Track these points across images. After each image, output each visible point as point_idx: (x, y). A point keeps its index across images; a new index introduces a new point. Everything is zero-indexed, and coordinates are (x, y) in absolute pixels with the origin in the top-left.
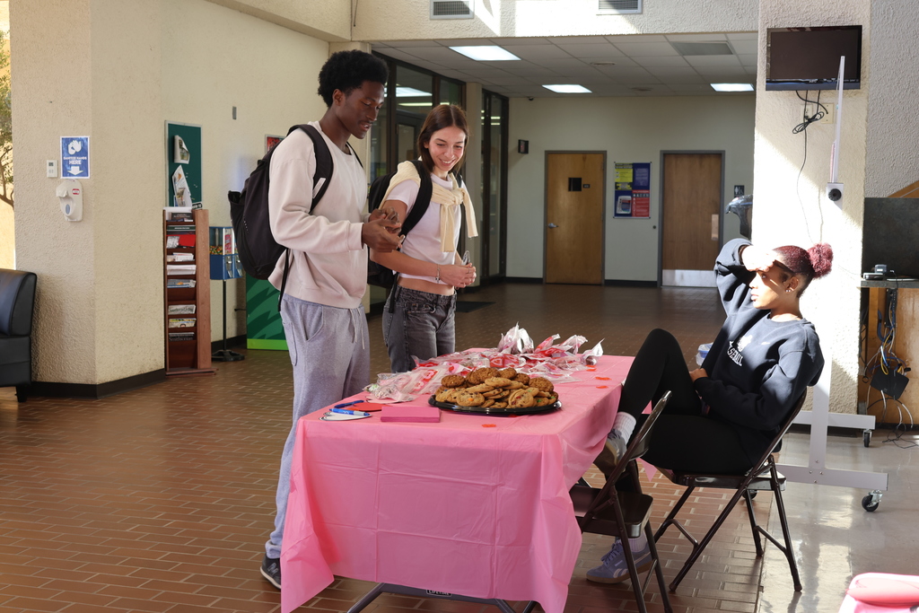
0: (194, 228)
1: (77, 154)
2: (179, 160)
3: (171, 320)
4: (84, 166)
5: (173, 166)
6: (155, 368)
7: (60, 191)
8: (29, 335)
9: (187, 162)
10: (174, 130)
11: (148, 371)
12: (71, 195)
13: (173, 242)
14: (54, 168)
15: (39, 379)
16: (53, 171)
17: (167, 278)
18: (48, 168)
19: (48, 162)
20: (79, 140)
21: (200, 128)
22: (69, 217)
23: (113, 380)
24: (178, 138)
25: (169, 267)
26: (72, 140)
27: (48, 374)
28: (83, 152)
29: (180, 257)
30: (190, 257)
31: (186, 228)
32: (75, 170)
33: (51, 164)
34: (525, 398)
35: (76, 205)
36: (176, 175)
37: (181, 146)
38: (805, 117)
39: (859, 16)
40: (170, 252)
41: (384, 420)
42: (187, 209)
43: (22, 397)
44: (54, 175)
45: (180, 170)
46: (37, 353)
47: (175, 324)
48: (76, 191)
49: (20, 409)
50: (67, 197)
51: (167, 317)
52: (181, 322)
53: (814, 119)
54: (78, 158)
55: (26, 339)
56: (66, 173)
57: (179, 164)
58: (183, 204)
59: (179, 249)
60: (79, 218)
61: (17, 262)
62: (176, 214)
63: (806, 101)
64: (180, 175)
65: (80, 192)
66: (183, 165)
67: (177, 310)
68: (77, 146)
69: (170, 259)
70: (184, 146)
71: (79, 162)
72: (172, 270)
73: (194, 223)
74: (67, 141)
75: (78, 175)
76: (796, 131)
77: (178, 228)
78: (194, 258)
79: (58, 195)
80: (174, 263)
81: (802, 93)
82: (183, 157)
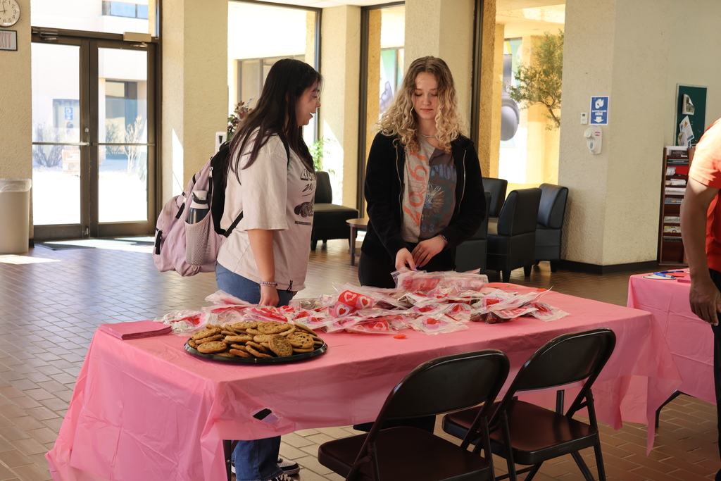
0: (688, 162)
1: (600, 109)
2: (685, 112)
3: (665, 227)
4: (604, 117)
5: (680, 116)
6: (648, 260)
7: (587, 134)
8: (561, 228)
9: (692, 114)
10: (683, 90)
11: (643, 260)
12: (594, 136)
13: (671, 171)
14: (585, 118)
15: (567, 259)
16: (586, 120)
17: (663, 196)
18: (582, 117)
19: (582, 113)
20: (602, 98)
21: (706, 89)
22: (592, 151)
23: (615, 264)
24: (686, 96)
25: (667, 189)
26: (597, 99)
27: (573, 256)
28: (605, 107)
29: (675, 182)
30: (683, 182)
31: (682, 162)
32: (599, 119)
33: (584, 115)
35: (597, 143)
36: (683, 123)
37: (688, 102)
40: (669, 178)
41: (679, 281)
42: (684, 148)
43: (553, 270)
44: (585, 122)
45: (686, 119)
46: (567, 241)
47: (668, 230)
48: (597, 134)
49: (551, 276)
50: (591, 138)
51: (662, 225)
52: (673, 229)
55: (559, 231)
56: (593, 122)
57: (686, 115)
58: (682, 144)
59: (676, 176)
60: (599, 152)
61: (559, 180)
62: (675, 151)
64: (686, 123)
65: (601, 135)
66: (689, 116)
67: (670, 220)
68: (600, 103)
69: (668, 183)
70: (690, 102)
71: (602, 114)
72: (668, 191)
73: (688, 158)
74: (594, 100)
75: (601, 123)
77: (675, 161)
78: (686, 183)
79: (585, 136)
80: (671, 186)
82: (689, 109)
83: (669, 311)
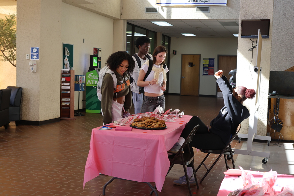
0: (70, 75)
1: (35, 52)
2: (66, 55)
3: (62, 103)
4: (37, 56)
5: (64, 56)
6: (57, 117)
7: (30, 63)
8: (19, 106)
9: (69, 55)
10: (65, 46)
11: (55, 118)
12: (33, 64)
13: (63, 79)
14: (29, 56)
15: (22, 119)
16: (28, 57)
17: (61, 90)
18: (27, 56)
19: (27, 54)
20: (36, 48)
21: (73, 45)
22: (33, 71)
23: (44, 120)
24: (66, 48)
25: (62, 87)
26: (34, 48)
27: (25, 118)
28: (37, 52)
29: (66, 84)
30: (68, 84)
31: (68, 75)
32: (35, 57)
33: (28, 55)
34: (156, 125)
35: (35, 68)
36: (65, 59)
37: (67, 50)
38: (253, 46)
39: (269, 17)
40: (62, 82)
41: (116, 130)
42: (68, 70)
43: (17, 125)
44: (29, 58)
45: (66, 58)
46: (22, 112)
47: (64, 104)
48: (35, 64)
49: (16, 128)
50: (32, 65)
51: (61, 102)
52: (65, 104)
53: (255, 47)
54: (35, 53)
55: (19, 107)
56: (32, 58)
57: (66, 56)
58: (67, 68)
59: (65, 82)
60: (36, 72)
61: (17, 84)
62: (65, 71)
63: (253, 41)
65: (36, 64)
66: (68, 56)
67: (64, 100)
68: (35, 50)
69: (62, 84)
70: (68, 50)
71: (36, 55)
72: (63, 88)
73: (70, 74)
74: (33, 49)
75: (36, 59)
76: (250, 50)
77: (65, 75)
78: (70, 84)
79: (29, 64)
80: (64, 86)
81: (252, 39)
82: (67, 54)
83: (114, 144)
